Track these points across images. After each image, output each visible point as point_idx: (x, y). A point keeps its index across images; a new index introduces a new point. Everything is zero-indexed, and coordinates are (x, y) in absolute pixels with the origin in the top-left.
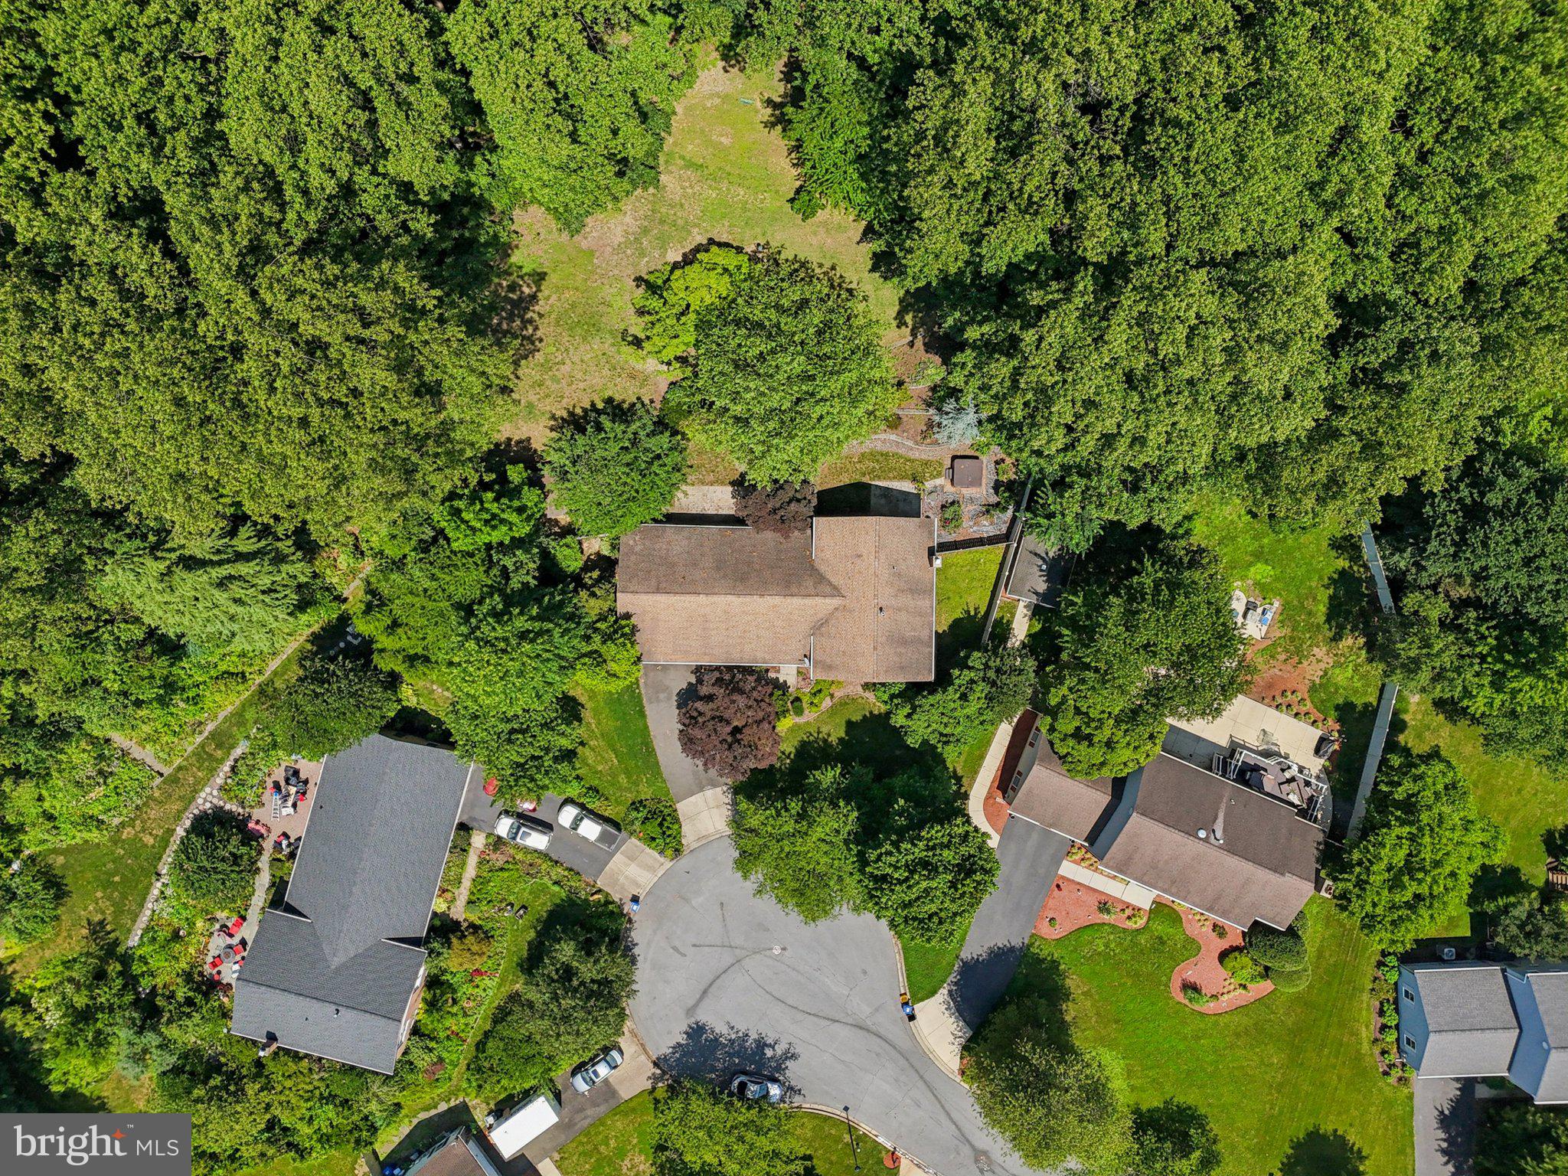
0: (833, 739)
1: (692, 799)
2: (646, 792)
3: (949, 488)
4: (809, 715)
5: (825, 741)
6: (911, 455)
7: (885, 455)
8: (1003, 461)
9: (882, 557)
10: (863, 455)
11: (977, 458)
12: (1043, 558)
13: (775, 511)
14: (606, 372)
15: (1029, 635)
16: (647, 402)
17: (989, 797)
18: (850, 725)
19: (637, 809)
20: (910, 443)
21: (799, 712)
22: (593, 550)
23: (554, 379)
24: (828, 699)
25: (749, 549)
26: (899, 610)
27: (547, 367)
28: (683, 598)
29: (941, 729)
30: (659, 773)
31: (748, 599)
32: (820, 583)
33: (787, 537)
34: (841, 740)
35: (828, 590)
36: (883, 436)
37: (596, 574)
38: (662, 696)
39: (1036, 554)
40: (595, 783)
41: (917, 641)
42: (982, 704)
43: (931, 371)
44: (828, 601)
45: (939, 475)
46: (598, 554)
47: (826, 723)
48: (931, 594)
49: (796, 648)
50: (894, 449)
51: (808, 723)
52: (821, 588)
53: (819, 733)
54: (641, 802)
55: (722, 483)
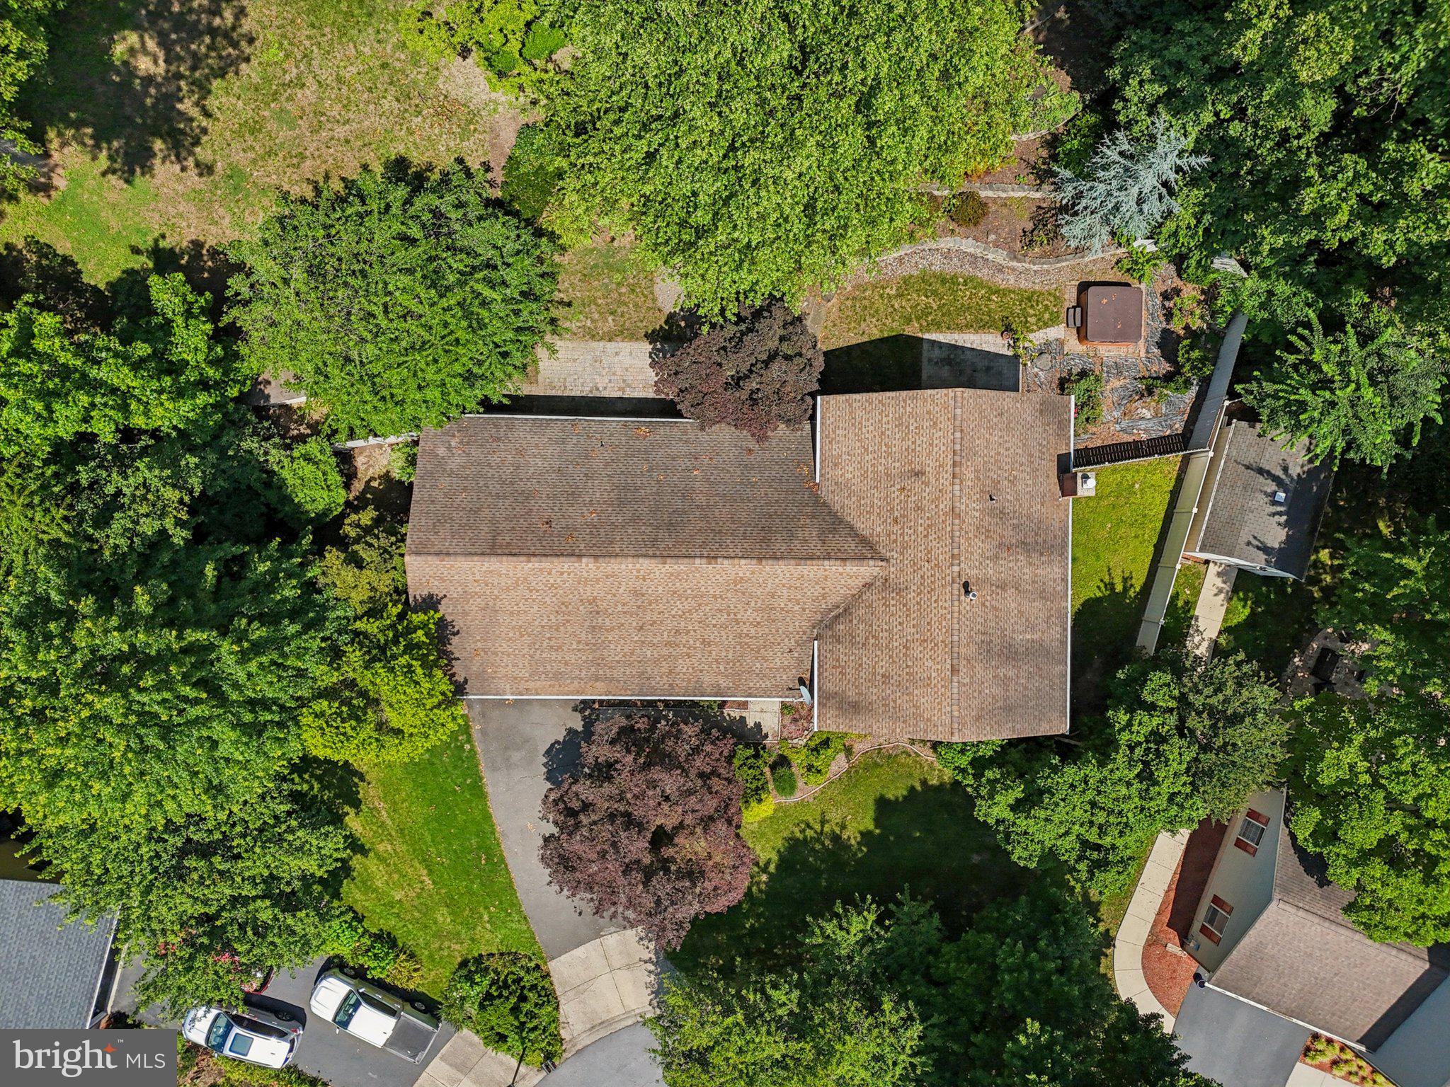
0: (852, 835)
1: (579, 952)
2: (489, 940)
3: (1073, 345)
4: (807, 789)
5: (836, 838)
6: (1001, 281)
7: (949, 281)
8: (1177, 292)
9: (969, 474)
10: (906, 281)
11: (1128, 285)
12: (1276, 479)
13: (738, 381)
14: (388, 103)
15: (1226, 630)
16: (474, 165)
17: (1153, 942)
18: (883, 806)
19: (469, 978)
20: (999, 256)
21: (786, 786)
22: (377, 470)
23: (281, 115)
24: (841, 757)
25: (685, 463)
26: (1003, 586)
27: (268, 92)
28: (546, 564)
29: (1093, 836)
30: (515, 905)
31: (682, 566)
32: (834, 531)
33: (761, 439)
34: (865, 835)
35: (851, 546)
36: (947, 243)
37: (367, 517)
38: (516, 756)
39: (1261, 471)
40: (389, 924)
41: (1038, 651)
42: (1181, 785)
43: (1053, 101)
44: (851, 568)
45: (1053, 321)
46: (386, 477)
47: (837, 804)
48: (1063, 554)
49: (783, 664)
50: (968, 270)
51: (803, 804)
52: (835, 542)
53: (823, 823)
54: (479, 960)
55: (632, 337)
